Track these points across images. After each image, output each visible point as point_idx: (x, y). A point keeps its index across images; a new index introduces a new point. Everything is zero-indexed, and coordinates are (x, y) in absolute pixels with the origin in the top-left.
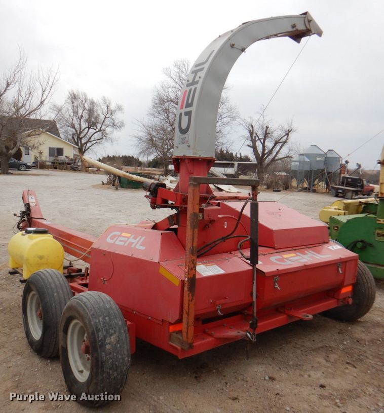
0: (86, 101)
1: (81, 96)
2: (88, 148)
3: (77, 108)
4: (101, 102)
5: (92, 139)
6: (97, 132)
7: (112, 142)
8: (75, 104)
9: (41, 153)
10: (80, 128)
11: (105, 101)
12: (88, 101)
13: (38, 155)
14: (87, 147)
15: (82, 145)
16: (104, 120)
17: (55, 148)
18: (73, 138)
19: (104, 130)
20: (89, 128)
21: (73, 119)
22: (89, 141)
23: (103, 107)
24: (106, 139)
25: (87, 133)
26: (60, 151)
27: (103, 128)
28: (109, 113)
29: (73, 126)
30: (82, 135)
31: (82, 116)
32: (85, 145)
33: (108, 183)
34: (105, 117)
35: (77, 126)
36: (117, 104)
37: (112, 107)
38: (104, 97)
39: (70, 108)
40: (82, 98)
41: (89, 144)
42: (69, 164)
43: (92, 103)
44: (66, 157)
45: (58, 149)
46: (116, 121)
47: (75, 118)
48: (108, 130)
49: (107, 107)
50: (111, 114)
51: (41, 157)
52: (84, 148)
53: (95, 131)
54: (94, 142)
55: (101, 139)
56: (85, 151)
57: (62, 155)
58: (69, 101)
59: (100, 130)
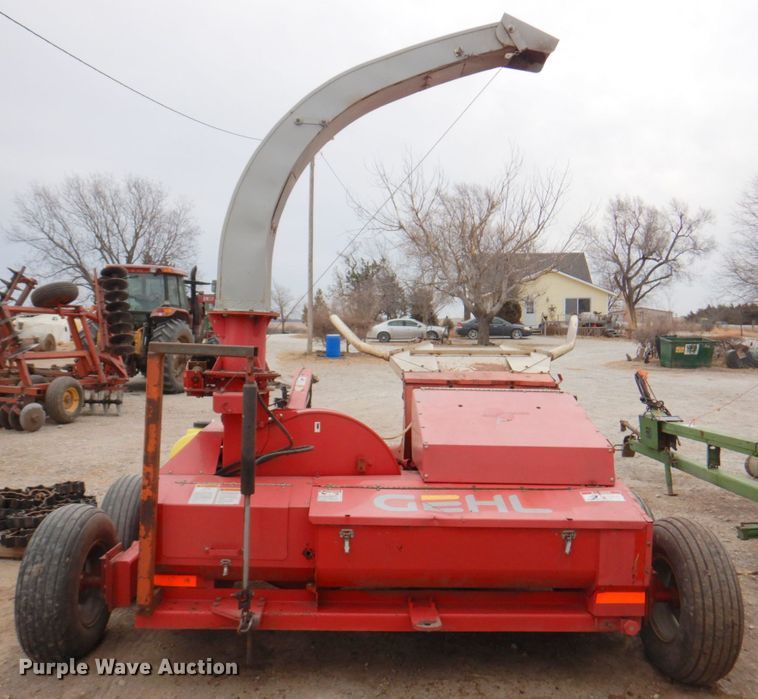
0: (640, 212)
1: (633, 204)
2: (643, 296)
3: (625, 226)
4: (669, 209)
5: (651, 278)
6: (660, 265)
7: (690, 280)
8: (620, 220)
9: (552, 309)
10: (629, 261)
11: (675, 206)
12: (645, 212)
13: (547, 313)
14: (642, 293)
15: (632, 291)
16: (674, 242)
17: (575, 300)
18: (616, 278)
19: (674, 260)
20: (644, 258)
21: (614, 247)
22: (644, 282)
23: (672, 218)
24: (678, 276)
25: (640, 268)
26: (584, 305)
27: (671, 257)
28: (685, 227)
29: (616, 259)
30: (632, 273)
31: (633, 239)
32: (637, 290)
33: (638, 359)
34: (677, 237)
35: (622, 258)
36: (701, 209)
37: (691, 215)
38: (674, 200)
39: (611, 228)
40: (635, 207)
41: (645, 288)
42: (598, 325)
43: (653, 214)
44: (596, 313)
45: (581, 301)
46: (700, 241)
47: (618, 245)
48: (683, 258)
49: (681, 217)
50: (689, 228)
51: (552, 316)
52: (635, 297)
53: (657, 263)
54: (656, 283)
55: (667, 277)
56: (637, 300)
57: (588, 310)
58: (611, 216)
59: (667, 261)
